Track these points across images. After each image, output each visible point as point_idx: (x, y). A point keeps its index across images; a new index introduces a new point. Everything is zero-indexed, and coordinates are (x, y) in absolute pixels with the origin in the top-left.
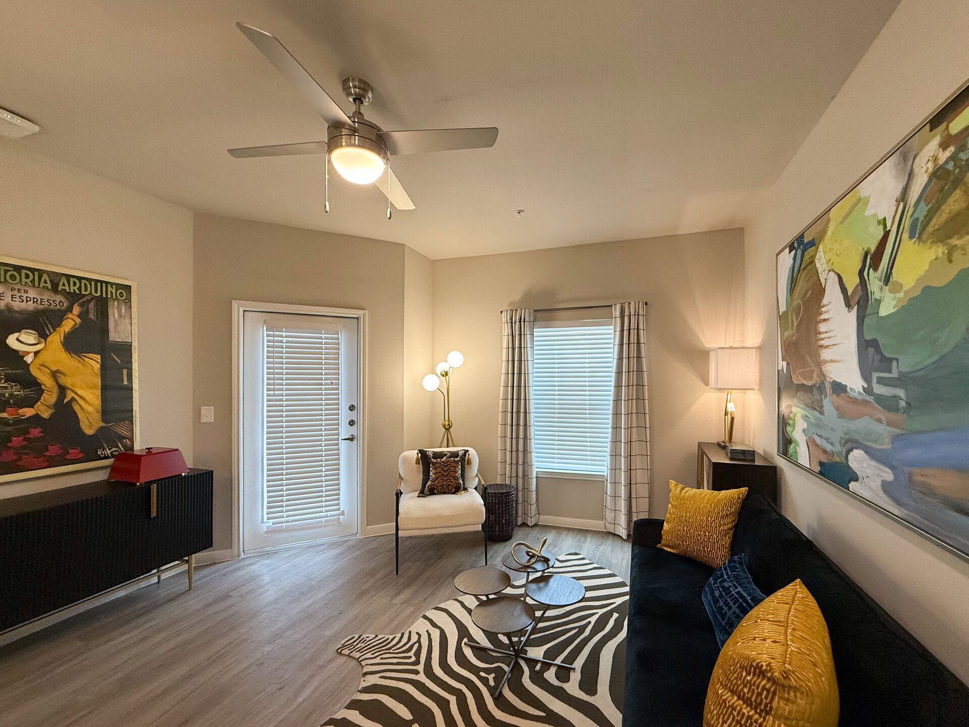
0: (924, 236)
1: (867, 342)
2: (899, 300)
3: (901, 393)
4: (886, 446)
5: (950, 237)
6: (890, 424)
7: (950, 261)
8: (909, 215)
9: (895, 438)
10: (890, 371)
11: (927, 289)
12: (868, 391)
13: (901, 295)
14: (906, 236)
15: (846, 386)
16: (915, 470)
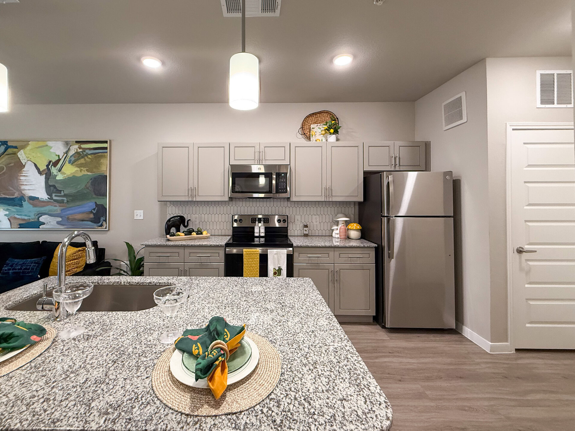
0: (74, 164)
1: (51, 186)
2: (65, 177)
3: (65, 199)
4: (59, 212)
5: (81, 167)
6: (60, 206)
7: (81, 172)
8: (68, 158)
9: (61, 210)
10: (61, 193)
11: (74, 176)
12: (51, 198)
13: (65, 175)
14: (67, 162)
15: (38, 198)
16: (69, 216)
